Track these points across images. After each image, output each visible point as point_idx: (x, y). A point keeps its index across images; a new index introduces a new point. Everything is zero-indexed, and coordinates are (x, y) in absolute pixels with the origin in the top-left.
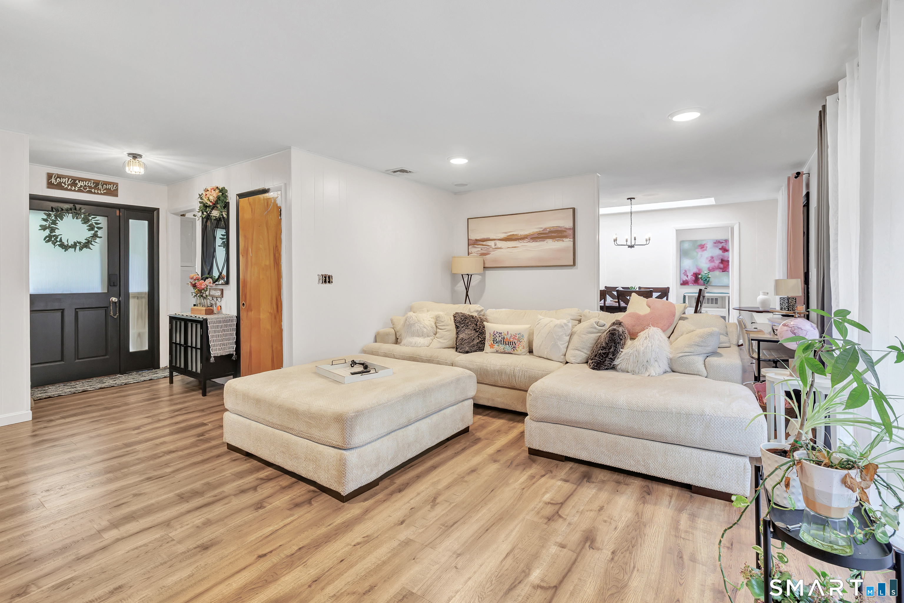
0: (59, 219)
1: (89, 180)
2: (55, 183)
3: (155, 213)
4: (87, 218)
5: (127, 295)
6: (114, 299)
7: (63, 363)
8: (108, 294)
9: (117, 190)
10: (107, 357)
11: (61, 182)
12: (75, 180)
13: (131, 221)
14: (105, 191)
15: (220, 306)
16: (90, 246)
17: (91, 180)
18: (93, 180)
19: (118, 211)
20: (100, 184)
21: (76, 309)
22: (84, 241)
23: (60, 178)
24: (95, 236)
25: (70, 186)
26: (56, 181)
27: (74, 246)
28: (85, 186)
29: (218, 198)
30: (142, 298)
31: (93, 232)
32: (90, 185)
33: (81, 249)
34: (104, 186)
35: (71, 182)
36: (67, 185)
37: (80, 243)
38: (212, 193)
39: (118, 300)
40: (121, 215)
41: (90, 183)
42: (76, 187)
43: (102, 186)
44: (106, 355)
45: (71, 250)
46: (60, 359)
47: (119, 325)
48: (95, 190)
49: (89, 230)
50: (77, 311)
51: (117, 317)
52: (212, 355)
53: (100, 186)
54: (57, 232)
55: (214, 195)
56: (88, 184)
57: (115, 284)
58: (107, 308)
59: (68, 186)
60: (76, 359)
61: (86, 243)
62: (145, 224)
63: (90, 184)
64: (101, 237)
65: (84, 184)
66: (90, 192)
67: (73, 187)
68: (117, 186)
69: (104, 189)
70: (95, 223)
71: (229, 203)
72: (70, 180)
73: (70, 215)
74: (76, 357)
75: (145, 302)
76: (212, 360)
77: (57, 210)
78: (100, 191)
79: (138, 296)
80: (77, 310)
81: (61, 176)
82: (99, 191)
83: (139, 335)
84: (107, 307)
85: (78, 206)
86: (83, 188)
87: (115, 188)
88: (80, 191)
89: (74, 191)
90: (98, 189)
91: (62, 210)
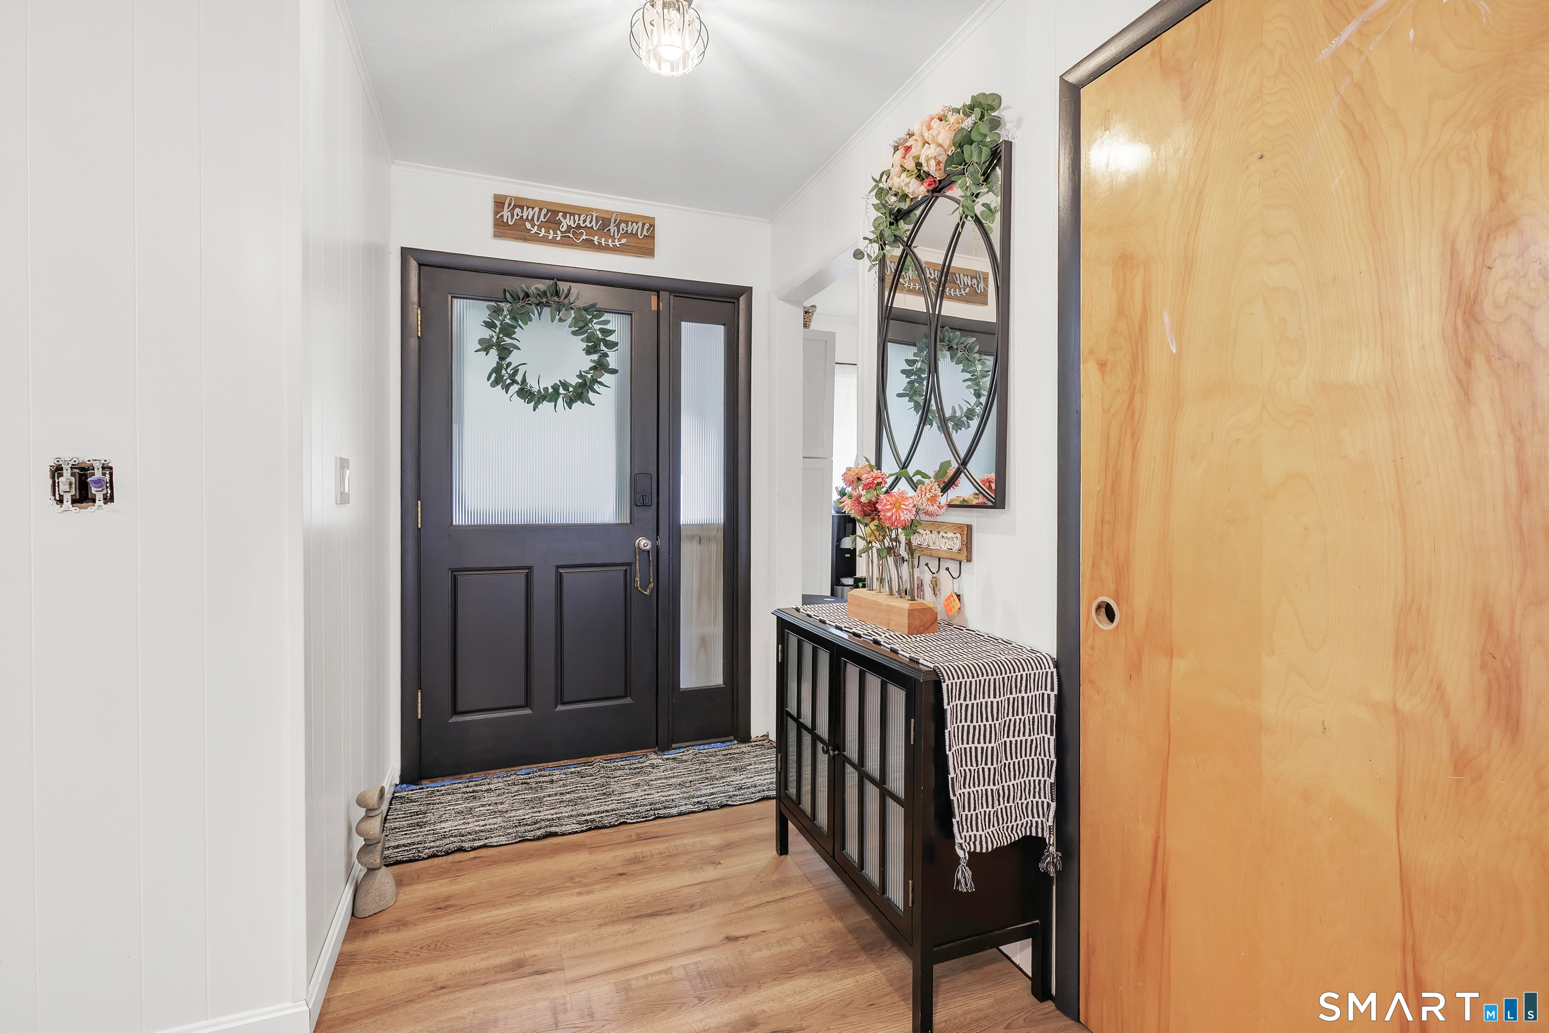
0: (520, 323)
1: (588, 211)
2: (510, 223)
3: (742, 300)
4: (582, 316)
5: (675, 531)
6: (644, 543)
7: (528, 711)
8: (631, 528)
9: (651, 237)
10: (628, 700)
11: (525, 218)
12: (555, 213)
13: (684, 325)
14: (623, 241)
15: (958, 596)
16: (591, 395)
17: (592, 210)
18: (597, 210)
19: (654, 299)
20: (613, 220)
21: (558, 567)
22: (574, 381)
23: (522, 208)
24: (601, 366)
25: (543, 230)
26: (512, 217)
27: (552, 395)
28: (579, 227)
29: (964, 140)
30: (709, 539)
31: (595, 357)
32: (589, 226)
33: (570, 403)
34: (623, 225)
35: (545, 216)
36: (536, 227)
37: (565, 385)
38: (934, 132)
39: (652, 545)
40: (661, 309)
41: (588, 220)
42: (558, 232)
43: (618, 226)
44: (625, 696)
45: (546, 406)
46: (522, 703)
47: (655, 615)
48: (600, 239)
49: (589, 351)
50: (561, 573)
51: (651, 593)
52: (960, 853)
53: (613, 228)
54: (514, 358)
55: (940, 140)
56: (585, 221)
57: (647, 501)
58: (629, 567)
59: (540, 228)
60: (559, 702)
61: (580, 385)
62: (718, 332)
63: (591, 222)
64: (614, 372)
65: (575, 222)
66: (589, 245)
67: (551, 232)
68: (652, 226)
69: (622, 237)
70: (600, 330)
71: (1009, 145)
72: (544, 212)
73: (547, 311)
74: (559, 700)
75: (716, 550)
76: (964, 878)
77: (516, 298)
78: (613, 241)
79: (701, 533)
80: (561, 571)
81: (524, 203)
82: (610, 241)
83: (704, 642)
84: (629, 564)
85: (563, 286)
86: (574, 234)
87: (648, 230)
88: (566, 242)
89: (553, 242)
90: (608, 235)
91: (527, 295)
